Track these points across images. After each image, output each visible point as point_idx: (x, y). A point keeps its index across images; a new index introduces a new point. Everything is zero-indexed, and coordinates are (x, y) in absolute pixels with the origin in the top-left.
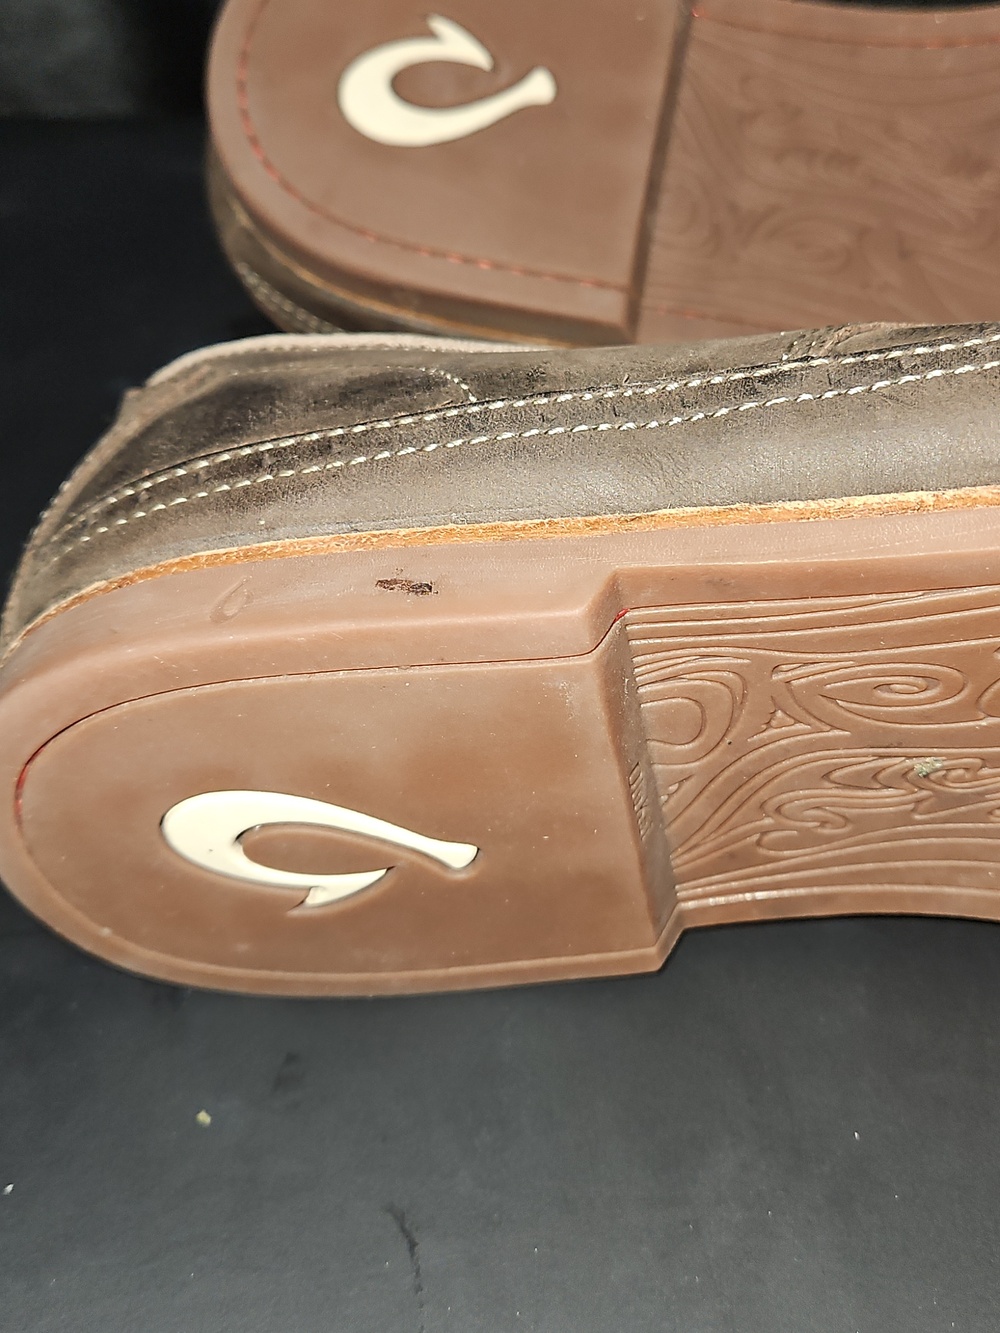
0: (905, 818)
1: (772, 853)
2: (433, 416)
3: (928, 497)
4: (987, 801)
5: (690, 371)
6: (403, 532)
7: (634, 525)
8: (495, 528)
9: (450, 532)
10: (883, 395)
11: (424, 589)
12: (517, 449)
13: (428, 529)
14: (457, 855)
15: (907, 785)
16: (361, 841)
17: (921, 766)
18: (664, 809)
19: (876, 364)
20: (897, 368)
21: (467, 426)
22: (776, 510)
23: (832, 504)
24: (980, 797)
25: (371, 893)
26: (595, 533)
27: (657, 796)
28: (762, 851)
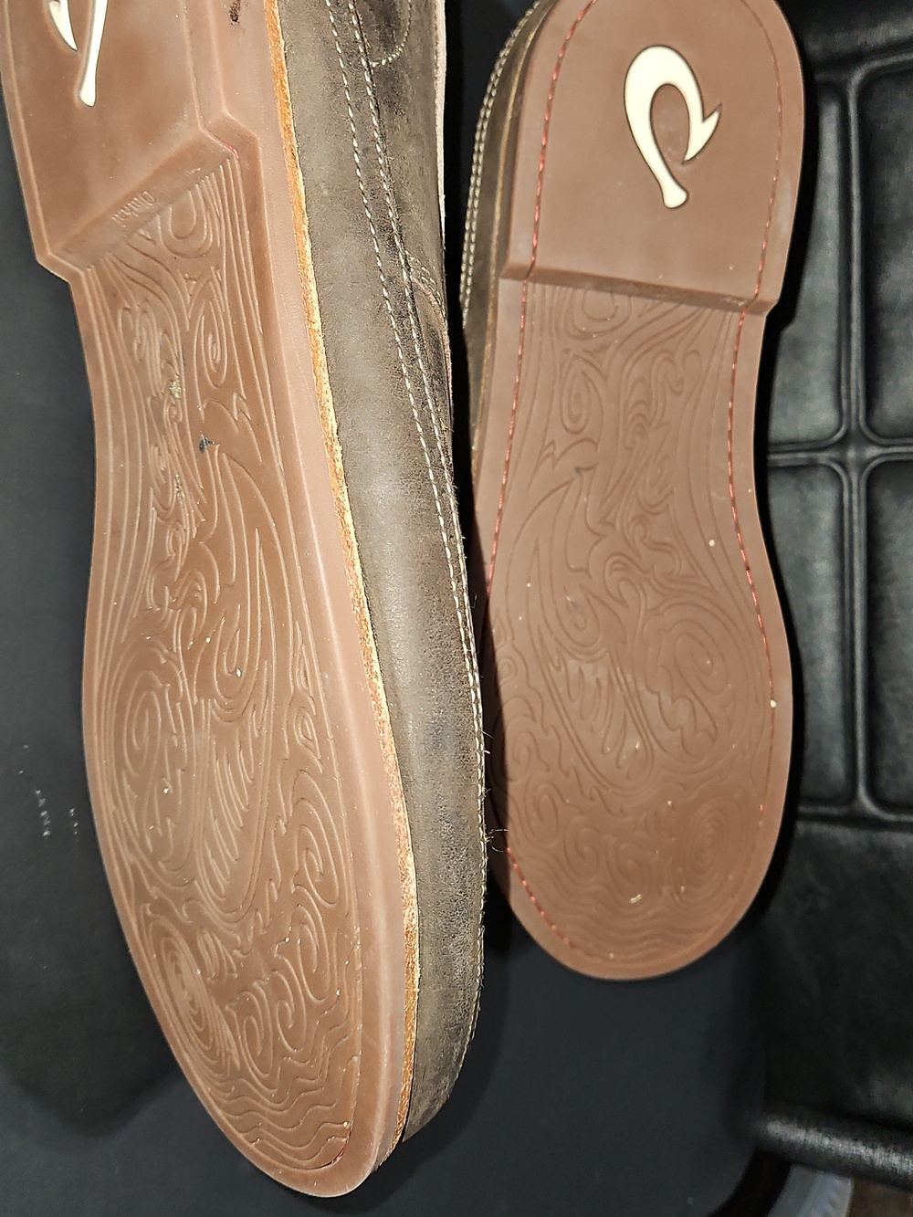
0: (146, 392)
1: (120, 320)
2: (358, 37)
3: (318, 326)
4: (161, 437)
5: (399, 201)
6: (276, 11)
7: (289, 154)
8: (282, 68)
9: (277, 40)
10: (382, 305)
11: (235, 18)
12: (337, 86)
13: (279, 27)
14: (88, 94)
15: (165, 384)
16: (89, 22)
17: (175, 388)
18: (136, 235)
19: (404, 306)
20: (401, 317)
21: (350, 54)
22: (304, 239)
23: (310, 272)
24: (163, 432)
25: (61, 43)
26: (282, 129)
27: (141, 226)
28: (120, 312)
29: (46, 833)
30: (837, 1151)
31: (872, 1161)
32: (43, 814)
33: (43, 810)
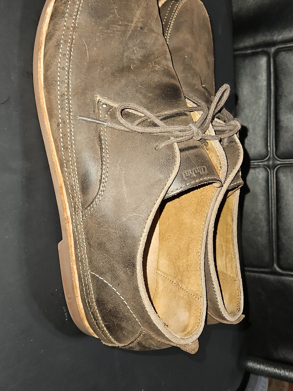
29: (66, 320)
30: (270, 371)
31: (280, 375)
32: (65, 314)
33: (65, 313)
